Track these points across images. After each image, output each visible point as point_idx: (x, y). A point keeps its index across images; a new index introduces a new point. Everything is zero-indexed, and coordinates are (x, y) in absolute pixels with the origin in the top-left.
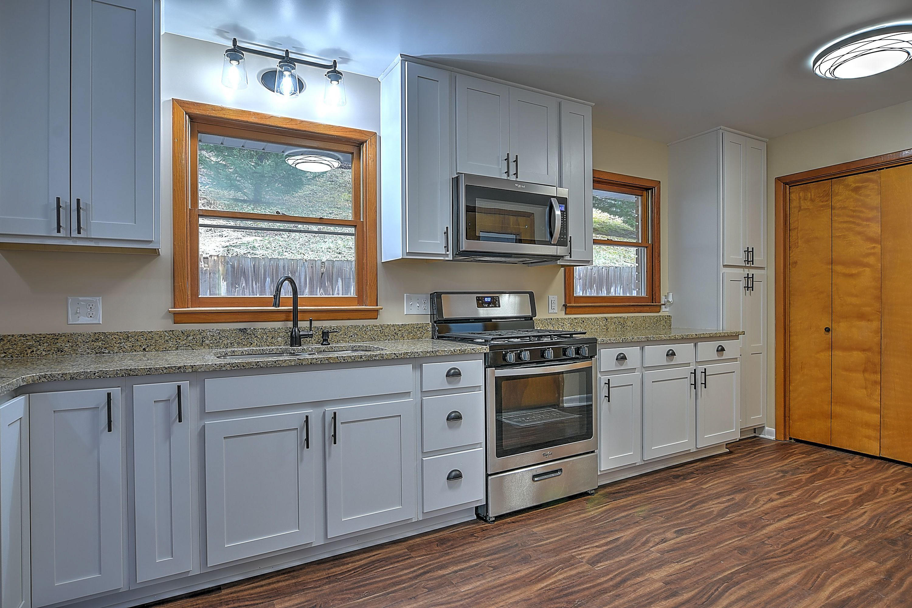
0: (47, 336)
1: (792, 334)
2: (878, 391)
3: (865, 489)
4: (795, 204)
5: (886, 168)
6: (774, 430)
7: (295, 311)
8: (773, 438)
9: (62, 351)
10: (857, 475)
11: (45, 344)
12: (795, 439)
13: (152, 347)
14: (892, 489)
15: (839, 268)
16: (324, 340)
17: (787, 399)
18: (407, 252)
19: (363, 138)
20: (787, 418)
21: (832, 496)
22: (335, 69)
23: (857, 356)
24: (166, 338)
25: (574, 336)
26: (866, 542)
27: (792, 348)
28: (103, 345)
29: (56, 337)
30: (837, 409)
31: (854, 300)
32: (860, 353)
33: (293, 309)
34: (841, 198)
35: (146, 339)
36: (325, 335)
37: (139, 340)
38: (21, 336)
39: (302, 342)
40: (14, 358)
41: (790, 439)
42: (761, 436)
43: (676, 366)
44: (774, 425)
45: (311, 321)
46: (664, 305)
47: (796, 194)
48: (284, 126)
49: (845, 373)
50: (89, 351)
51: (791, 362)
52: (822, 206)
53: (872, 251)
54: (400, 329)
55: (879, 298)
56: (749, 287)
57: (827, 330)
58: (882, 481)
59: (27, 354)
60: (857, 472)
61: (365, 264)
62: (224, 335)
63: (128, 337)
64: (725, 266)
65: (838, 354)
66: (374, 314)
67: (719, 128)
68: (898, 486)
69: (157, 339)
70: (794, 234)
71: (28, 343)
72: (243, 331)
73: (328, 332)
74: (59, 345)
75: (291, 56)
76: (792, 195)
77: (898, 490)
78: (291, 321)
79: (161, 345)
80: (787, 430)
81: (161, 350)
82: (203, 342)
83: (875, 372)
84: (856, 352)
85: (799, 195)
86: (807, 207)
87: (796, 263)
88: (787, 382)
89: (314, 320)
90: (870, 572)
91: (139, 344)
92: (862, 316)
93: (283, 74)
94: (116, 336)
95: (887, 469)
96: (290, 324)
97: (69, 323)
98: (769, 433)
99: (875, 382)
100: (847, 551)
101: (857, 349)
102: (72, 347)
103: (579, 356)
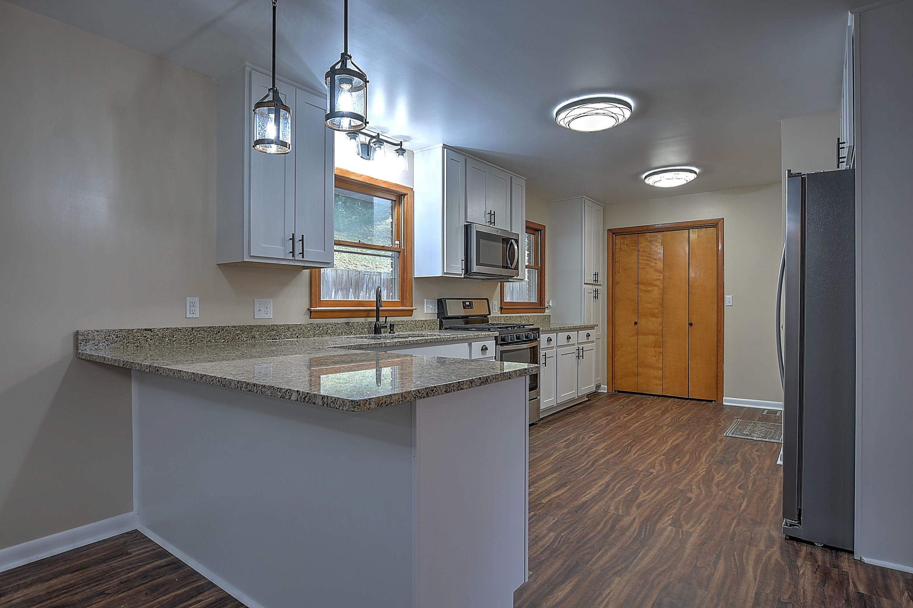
0: (247, 327)
1: (616, 326)
2: (661, 357)
3: (663, 409)
4: (618, 246)
5: (666, 231)
6: (606, 386)
7: (378, 310)
8: (606, 391)
9: (255, 338)
10: (656, 404)
11: (246, 333)
12: (618, 391)
13: (301, 335)
14: (674, 408)
15: (641, 287)
16: (391, 330)
17: (613, 366)
18: (445, 272)
19: (405, 192)
20: (613, 378)
21: (650, 413)
22: (401, 147)
23: (651, 338)
24: (309, 329)
25: (525, 327)
26: (674, 427)
27: (616, 335)
28: (276, 334)
29: (251, 328)
30: (641, 370)
31: (649, 306)
32: (652, 336)
33: (376, 309)
34: (643, 246)
35: (298, 330)
36: (392, 326)
37: (295, 330)
38: (233, 327)
39: (382, 332)
40: (229, 343)
41: (615, 391)
42: (599, 391)
43: (570, 345)
44: (606, 383)
45: (386, 317)
46: (547, 308)
47: (619, 240)
48: (368, 182)
49: (644, 348)
50: (268, 338)
51: (616, 343)
52: (633, 249)
53: (659, 278)
54: (424, 323)
55: (662, 305)
56: (596, 297)
57: (636, 323)
58: (668, 405)
59: (236, 340)
60: (655, 403)
61: (406, 278)
62: (338, 327)
63: (289, 328)
64: (585, 284)
65: (641, 337)
66: (410, 313)
67: (583, 197)
68: (676, 406)
69: (304, 329)
70: (617, 264)
71: (237, 332)
72: (347, 323)
73: (394, 325)
74: (253, 333)
75: (381, 137)
76: (617, 241)
77: (676, 408)
78: (374, 317)
79: (306, 334)
80: (613, 386)
81: (306, 337)
82: (327, 331)
83: (660, 347)
84: (651, 336)
85: (620, 241)
86: (624, 249)
87: (618, 282)
88: (614, 356)
89: (389, 317)
90: (681, 436)
91: (295, 333)
92: (654, 315)
93: (375, 149)
94: (283, 327)
95: (667, 400)
96: (374, 319)
97: (255, 318)
98: (604, 389)
99: (660, 353)
100: (669, 431)
101: (651, 334)
102: (260, 334)
103: (528, 340)
